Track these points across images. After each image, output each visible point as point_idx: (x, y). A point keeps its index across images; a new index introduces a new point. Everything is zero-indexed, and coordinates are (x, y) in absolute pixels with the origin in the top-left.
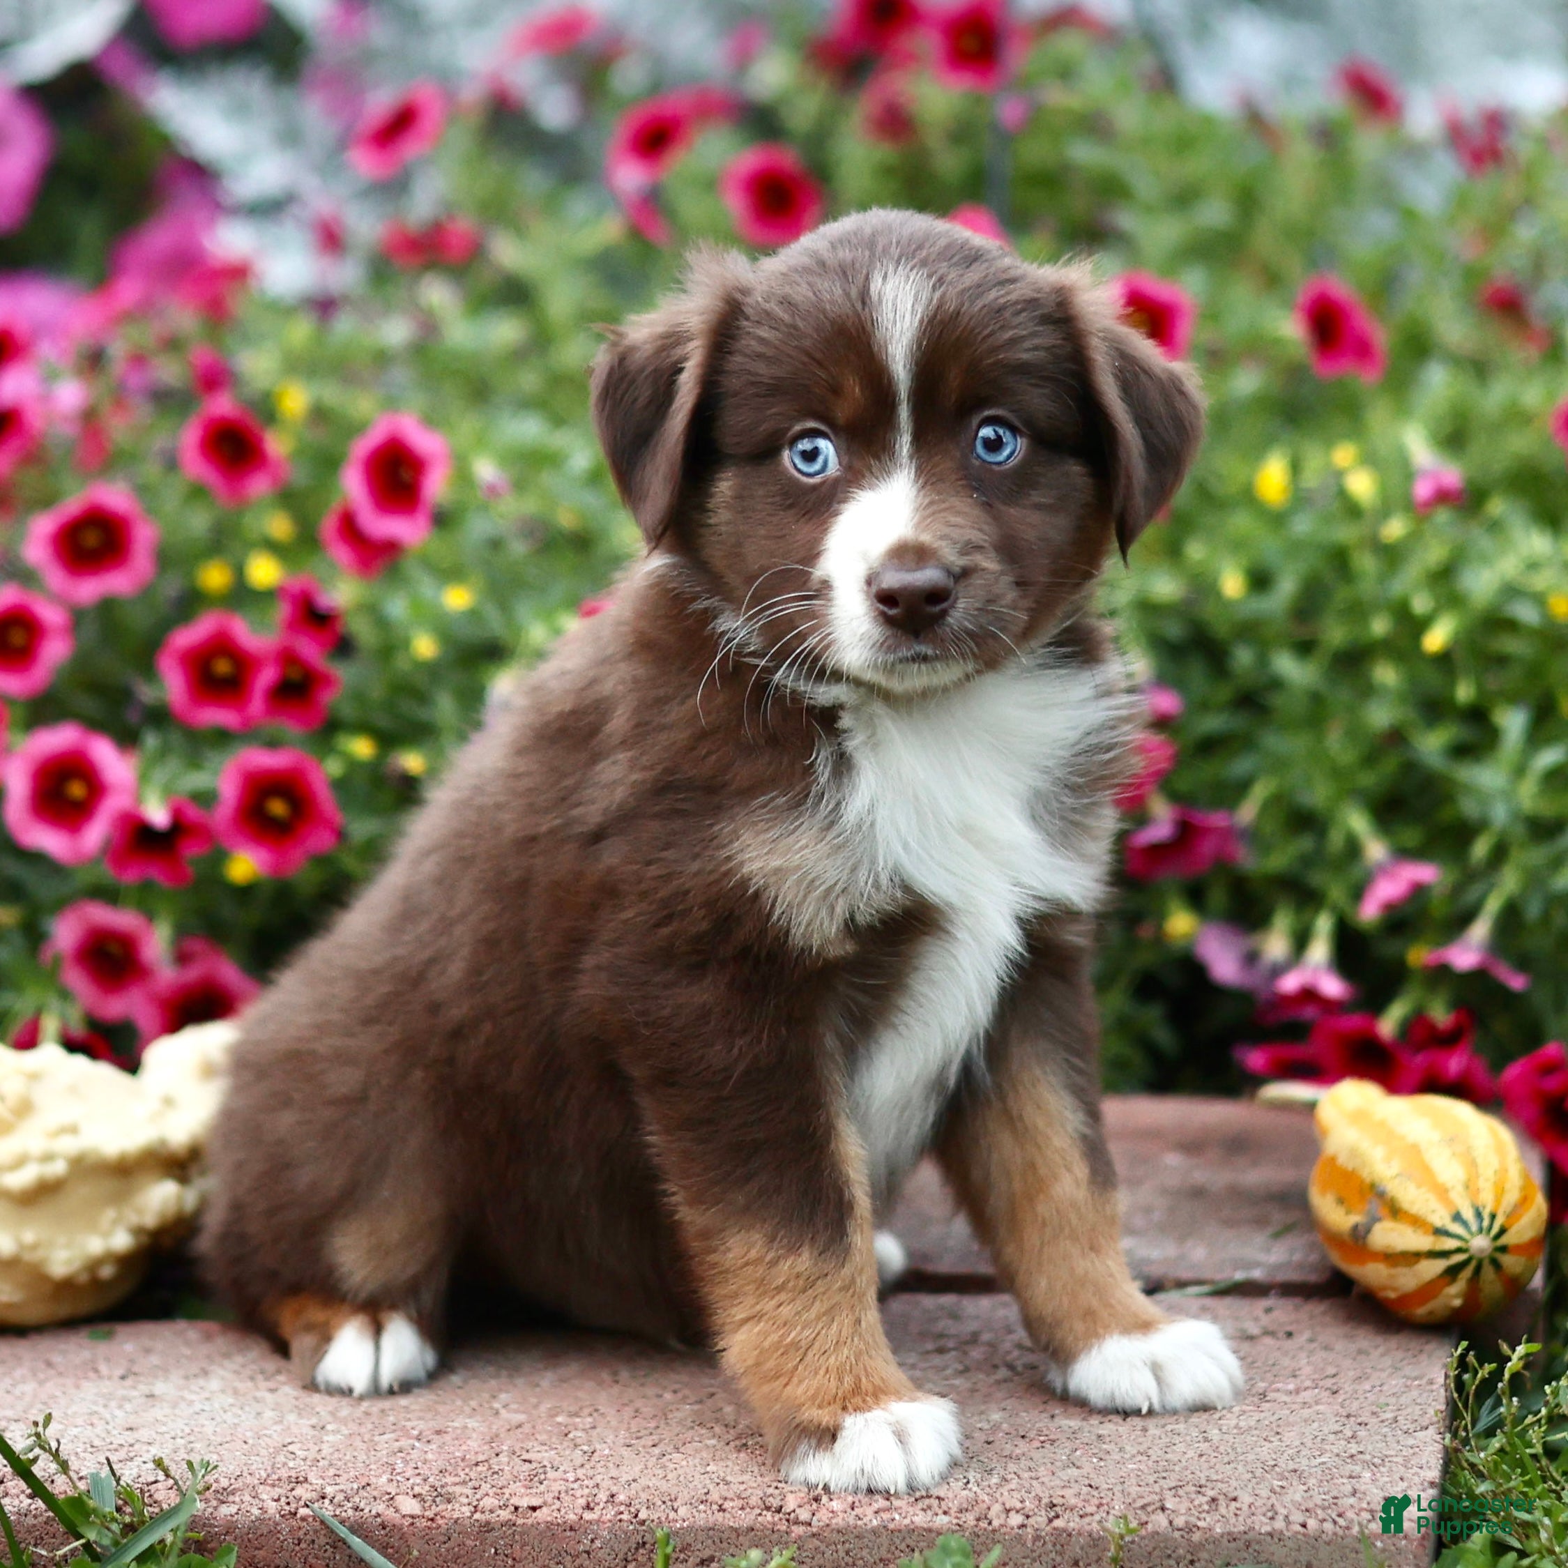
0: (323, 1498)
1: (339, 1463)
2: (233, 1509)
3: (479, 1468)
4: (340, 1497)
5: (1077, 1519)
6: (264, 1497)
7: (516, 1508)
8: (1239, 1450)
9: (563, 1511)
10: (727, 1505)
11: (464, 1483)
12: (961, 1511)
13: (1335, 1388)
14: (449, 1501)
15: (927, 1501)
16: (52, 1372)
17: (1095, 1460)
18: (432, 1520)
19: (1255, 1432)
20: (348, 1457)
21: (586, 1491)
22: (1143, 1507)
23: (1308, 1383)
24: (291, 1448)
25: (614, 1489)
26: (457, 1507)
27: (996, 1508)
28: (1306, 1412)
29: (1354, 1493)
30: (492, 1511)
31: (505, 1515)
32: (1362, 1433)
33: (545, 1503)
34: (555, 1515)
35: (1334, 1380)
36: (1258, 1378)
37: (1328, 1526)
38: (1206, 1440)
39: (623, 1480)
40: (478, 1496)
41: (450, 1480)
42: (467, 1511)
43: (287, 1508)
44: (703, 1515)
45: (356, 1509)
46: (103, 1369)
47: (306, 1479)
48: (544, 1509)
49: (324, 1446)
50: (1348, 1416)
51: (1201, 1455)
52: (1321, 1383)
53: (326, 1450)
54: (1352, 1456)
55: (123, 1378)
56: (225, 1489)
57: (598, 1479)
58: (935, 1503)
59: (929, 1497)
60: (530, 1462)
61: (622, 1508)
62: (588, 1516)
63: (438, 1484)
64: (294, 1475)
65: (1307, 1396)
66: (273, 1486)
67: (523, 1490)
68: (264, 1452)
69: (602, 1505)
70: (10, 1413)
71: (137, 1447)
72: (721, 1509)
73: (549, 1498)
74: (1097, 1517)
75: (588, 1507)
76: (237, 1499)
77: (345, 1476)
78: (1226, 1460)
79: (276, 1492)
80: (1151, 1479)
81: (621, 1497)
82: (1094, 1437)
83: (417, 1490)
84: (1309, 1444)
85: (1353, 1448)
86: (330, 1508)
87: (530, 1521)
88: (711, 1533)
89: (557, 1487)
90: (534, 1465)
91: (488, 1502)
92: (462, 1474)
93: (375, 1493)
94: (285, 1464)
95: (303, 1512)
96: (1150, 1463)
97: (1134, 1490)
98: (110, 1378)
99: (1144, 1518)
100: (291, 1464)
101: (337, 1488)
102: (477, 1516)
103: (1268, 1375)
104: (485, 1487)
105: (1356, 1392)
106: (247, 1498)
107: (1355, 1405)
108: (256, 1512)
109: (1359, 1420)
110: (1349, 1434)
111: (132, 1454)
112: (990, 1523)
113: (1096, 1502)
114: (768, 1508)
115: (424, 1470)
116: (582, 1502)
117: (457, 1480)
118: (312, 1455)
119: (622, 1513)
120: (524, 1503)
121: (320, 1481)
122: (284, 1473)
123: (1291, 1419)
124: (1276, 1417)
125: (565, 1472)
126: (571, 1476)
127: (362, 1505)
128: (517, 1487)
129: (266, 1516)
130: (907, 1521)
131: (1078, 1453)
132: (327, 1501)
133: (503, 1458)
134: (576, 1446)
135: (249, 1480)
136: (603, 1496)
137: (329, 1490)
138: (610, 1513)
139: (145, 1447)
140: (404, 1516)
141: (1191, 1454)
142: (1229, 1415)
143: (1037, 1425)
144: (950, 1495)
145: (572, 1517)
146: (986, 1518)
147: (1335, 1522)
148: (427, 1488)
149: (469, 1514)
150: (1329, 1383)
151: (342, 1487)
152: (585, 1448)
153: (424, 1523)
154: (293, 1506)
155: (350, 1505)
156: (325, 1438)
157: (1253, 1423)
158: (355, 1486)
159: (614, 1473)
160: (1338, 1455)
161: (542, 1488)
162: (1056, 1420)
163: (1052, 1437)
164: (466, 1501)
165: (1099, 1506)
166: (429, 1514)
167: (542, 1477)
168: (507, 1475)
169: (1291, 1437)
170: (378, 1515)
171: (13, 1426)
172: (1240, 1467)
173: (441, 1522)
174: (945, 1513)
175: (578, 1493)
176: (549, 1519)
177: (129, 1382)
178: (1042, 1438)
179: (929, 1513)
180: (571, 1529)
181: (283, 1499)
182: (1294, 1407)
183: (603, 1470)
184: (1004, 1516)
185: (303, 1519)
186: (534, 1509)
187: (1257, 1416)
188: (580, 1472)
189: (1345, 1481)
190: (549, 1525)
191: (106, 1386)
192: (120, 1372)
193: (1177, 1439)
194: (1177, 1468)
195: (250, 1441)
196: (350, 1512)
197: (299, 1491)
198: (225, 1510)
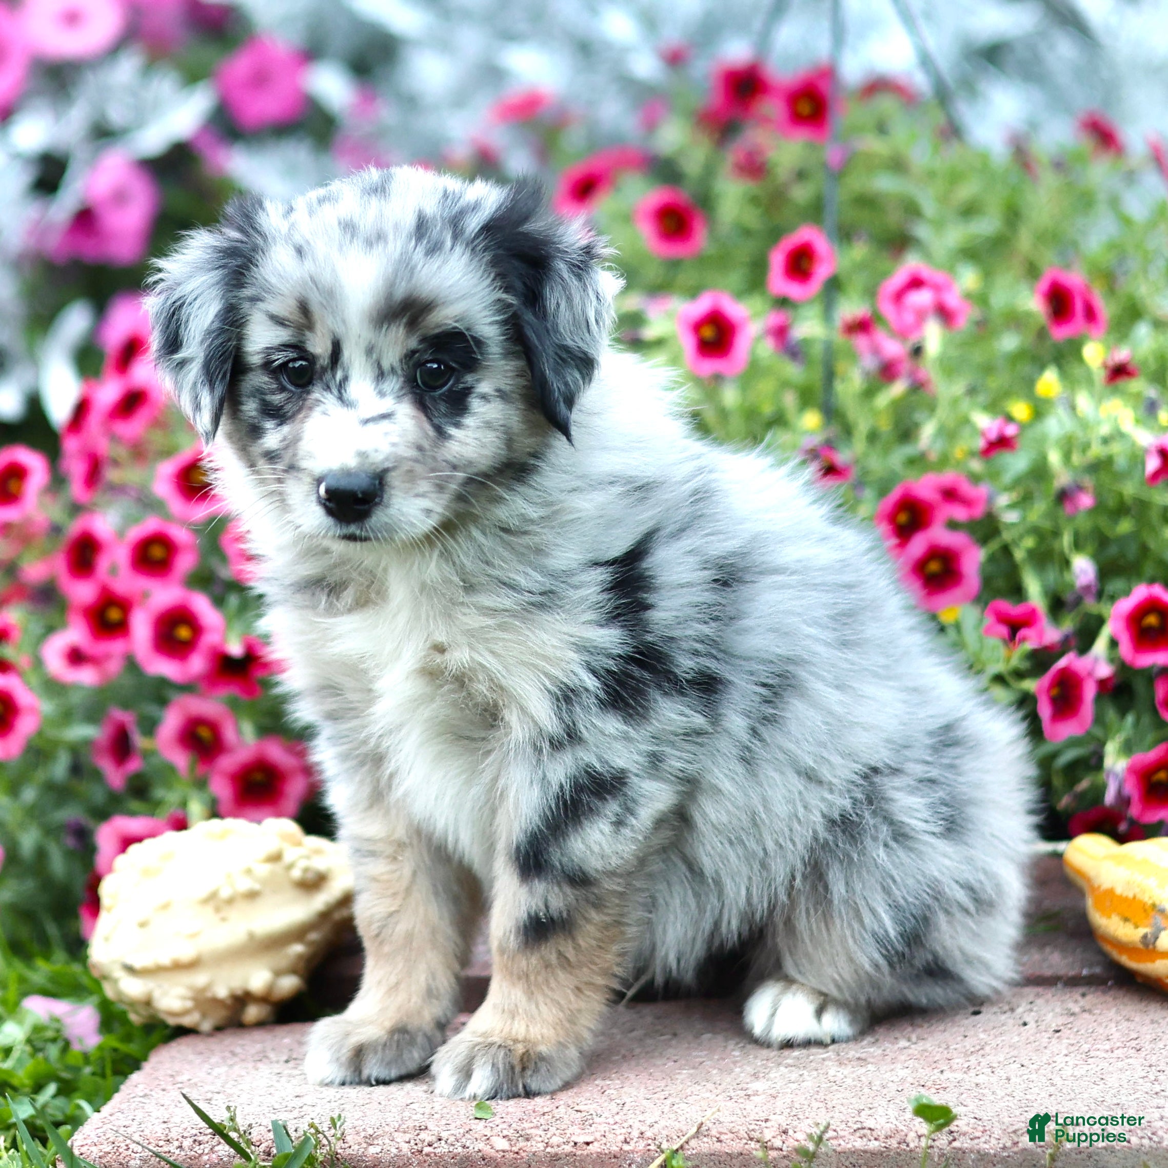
0: (440, 1140)
1: (448, 1116)
2: (378, 1149)
3: (546, 1117)
4: (452, 1139)
5: (969, 1141)
6: (398, 1140)
7: (576, 1144)
8: (1077, 1091)
9: (608, 1145)
10: (723, 1137)
11: (537, 1127)
12: (887, 1138)
13: (1138, 1047)
14: (528, 1140)
15: (862, 1132)
16: (236, 1059)
17: (976, 1101)
18: (517, 1153)
19: (1085, 1079)
20: (453, 1112)
21: (624, 1131)
22: (1015, 1132)
23: (1118, 1044)
24: (412, 1106)
25: (643, 1129)
26: (534, 1143)
27: (912, 1135)
28: (1120, 1065)
29: (1162, 1118)
30: (558, 1146)
31: (568, 1148)
32: (1162, 1077)
33: (596, 1140)
34: (603, 1147)
35: (1137, 1042)
36: (1082, 1042)
37: (1146, 1142)
38: (1052, 1085)
39: (648, 1123)
40: (548, 1136)
41: (526, 1125)
42: (541, 1146)
43: (416, 1147)
44: (706, 1145)
45: (464, 1147)
46: (272, 1055)
47: (426, 1128)
48: (595, 1144)
49: (435, 1105)
50: (1150, 1066)
51: (1050, 1095)
52: (1128, 1044)
53: (437, 1107)
54: (1156, 1093)
55: (287, 1061)
56: (371, 1136)
57: (630, 1122)
58: (868, 1132)
59: (863, 1128)
60: (580, 1111)
61: (650, 1142)
62: (626, 1147)
63: (519, 1128)
64: (418, 1125)
65: (1118, 1053)
66: (405, 1132)
67: (579, 1131)
68: (394, 1110)
69: (635, 1140)
70: (212, 1088)
71: (305, 1108)
72: (719, 1141)
73: (598, 1135)
74: (983, 1139)
75: (626, 1142)
76: (380, 1142)
77: (453, 1125)
78: (1068, 1098)
79: (407, 1137)
80: (1017, 1113)
81: (649, 1134)
82: (974, 1085)
83: (505, 1133)
84: (1126, 1086)
85: (1157, 1088)
86: (446, 1146)
87: (585, 1153)
88: (713, 1157)
89: (602, 1128)
90: (584, 1114)
91: (555, 1140)
92: (534, 1121)
93: (476, 1136)
94: (410, 1118)
95: (427, 1150)
96: (1015, 1102)
97: (1006, 1120)
98: (278, 1062)
99: (1016, 1139)
100: (414, 1117)
101: (449, 1132)
102: (549, 1149)
103: (1090, 1039)
104: (553, 1130)
105: (1154, 1049)
106: (387, 1141)
107: (1154, 1058)
108: (394, 1151)
109: (1158, 1069)
110: (1153, 1078)
111: (302, 1114)
112: (908, 1146)
113: (981, 1129)
114: (751, 1139)
115: (508, 1119)
116: (622, 1138)
117: (532, 1125)
118: (427, 1111)
119: (649, 1145)
120: (581, 1139)
121: (437, 1129)
122: (410, 1124)
123: (1111, 1069)
124: (1100, 1068)
125: (606, 1118)
126: (611, 1121)
127: (468, 1145)
128: (575, 1129)
129: (402, 1153)
130: (849, 1146)
131: (964, 1096)
132: (443, 1142)
133: (562, 1109)
134: (611, 1100)
135: (387, 1129)
136: (635, 1134)
137: (444, 1135)
138: (641, 1145)
139: (311, 1109)
140: (497, 1151)
141: (1043, 1094)
142: (1066, 1068)
143: (932, 1078)
144: (879, 1127)
145: (615, 1149)
146: (905, 1142)
147: (1150, 1139)
148: (512, 1131)
149: (542, 1148)
150: (1133, 1043)
151: (452, 1132)
152: (618, 1101)
153: (512, 1155)
154: (420, 1146)
155: (459, 1144)
156: (435, 1100)
157: (1084, 1073)
158: (462, 1131)
159: (641, 1118)
160: (1147, 1093)
161: (592, 1129)
162: (945, 1073)
163: (944, 1085)
164: (540, 1139)
165: (984, 1131)
166: (515, 1149)
167: (591, 1122)
168: (566, 1121)
169: (1112, 1081)
170: (480, 1151)
171: (216, 1096)
172: (1079, 1103)
173: (524, 1154)
174: (876, 1139)
175: (618, 1132)
176: (599, 1150)
177: (291, 1064)
178: (937, 1087)
179: (865, 1139)
180: (615, 1157)
181: (412, 1142)
182: (1111, 1060)
183: (633, 1116)
184: (917, 1140)
185: (427, 1155)
186: (588, 1144)
187: (1086, 1067)
188: (617, 1118)
189: (1154, 1110)
190: (599, 1155)
191: (277, 1068)
192: (285, 1058)
193: (1031, 1085)
194: (1034, 1104)
195: (383, 1103)
196: (460, 1150)
197: (423, 1135)
198: (372, 1150)
